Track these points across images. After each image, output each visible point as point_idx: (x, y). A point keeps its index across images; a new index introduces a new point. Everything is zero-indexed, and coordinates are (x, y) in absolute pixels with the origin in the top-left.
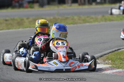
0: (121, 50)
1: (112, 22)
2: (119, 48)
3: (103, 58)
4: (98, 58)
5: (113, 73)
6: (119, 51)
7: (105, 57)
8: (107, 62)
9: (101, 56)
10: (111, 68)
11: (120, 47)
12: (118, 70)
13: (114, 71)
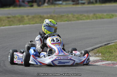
0: (110, 45)
1: (102, 20)
2: (108, 43)
3: (94, 51)
4: (90, 51)
5: (103, 65)
6: (108, 45)
7: (96, 51)
8: (97, 54)
9: (93, 50)
10: (101, 61)
11: (109, 41)
12: (107, 62)
13: (104, 63)
